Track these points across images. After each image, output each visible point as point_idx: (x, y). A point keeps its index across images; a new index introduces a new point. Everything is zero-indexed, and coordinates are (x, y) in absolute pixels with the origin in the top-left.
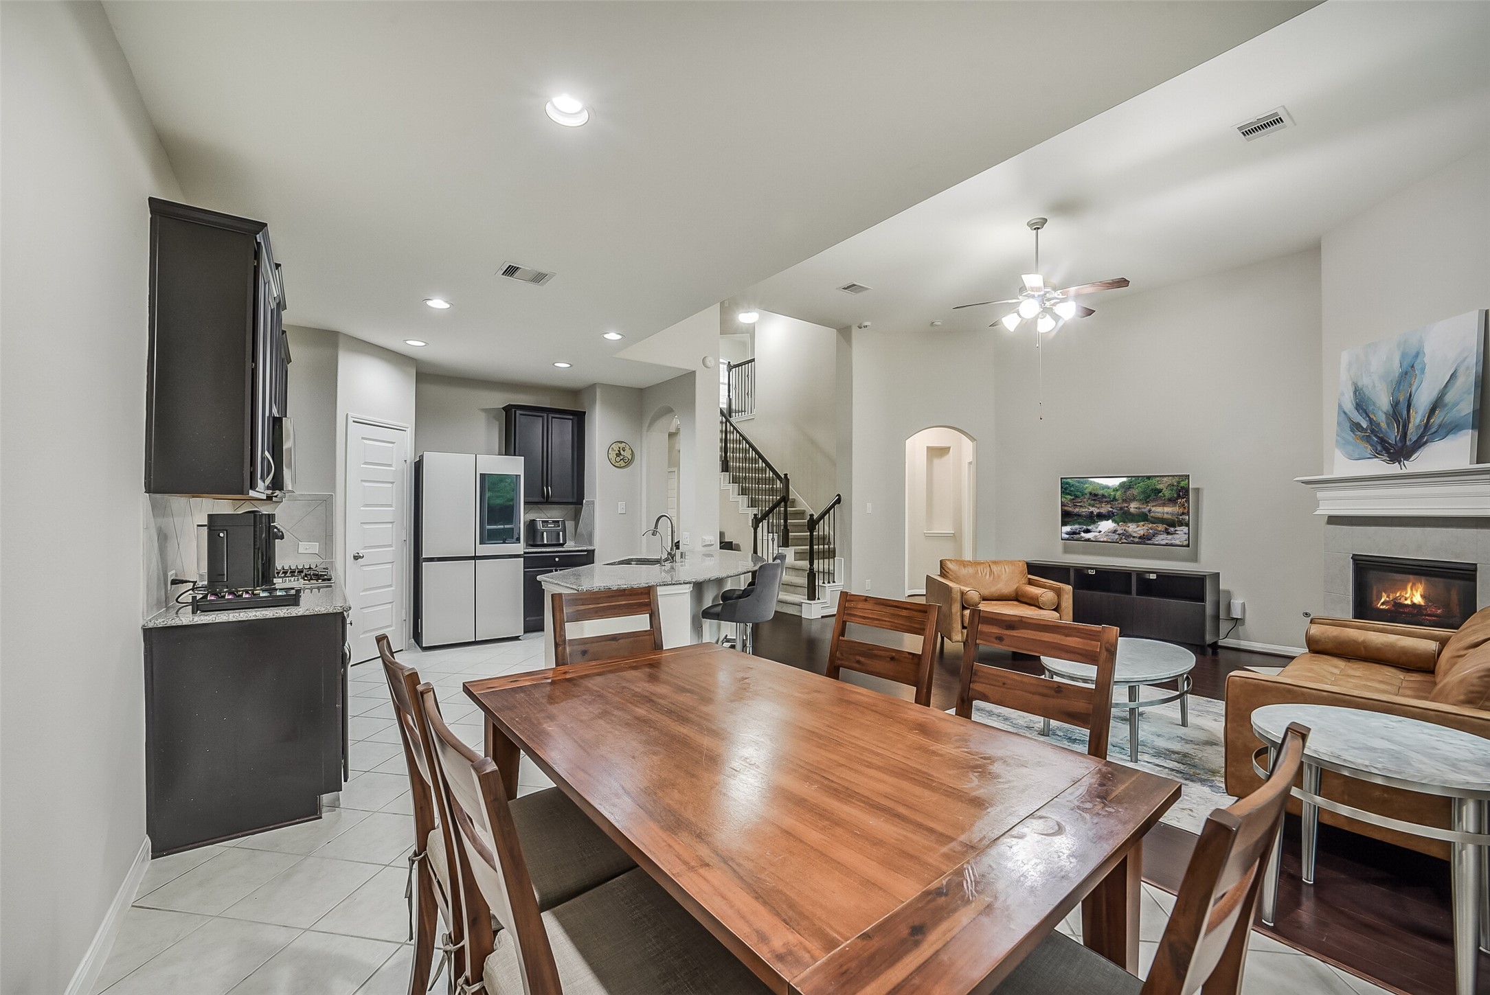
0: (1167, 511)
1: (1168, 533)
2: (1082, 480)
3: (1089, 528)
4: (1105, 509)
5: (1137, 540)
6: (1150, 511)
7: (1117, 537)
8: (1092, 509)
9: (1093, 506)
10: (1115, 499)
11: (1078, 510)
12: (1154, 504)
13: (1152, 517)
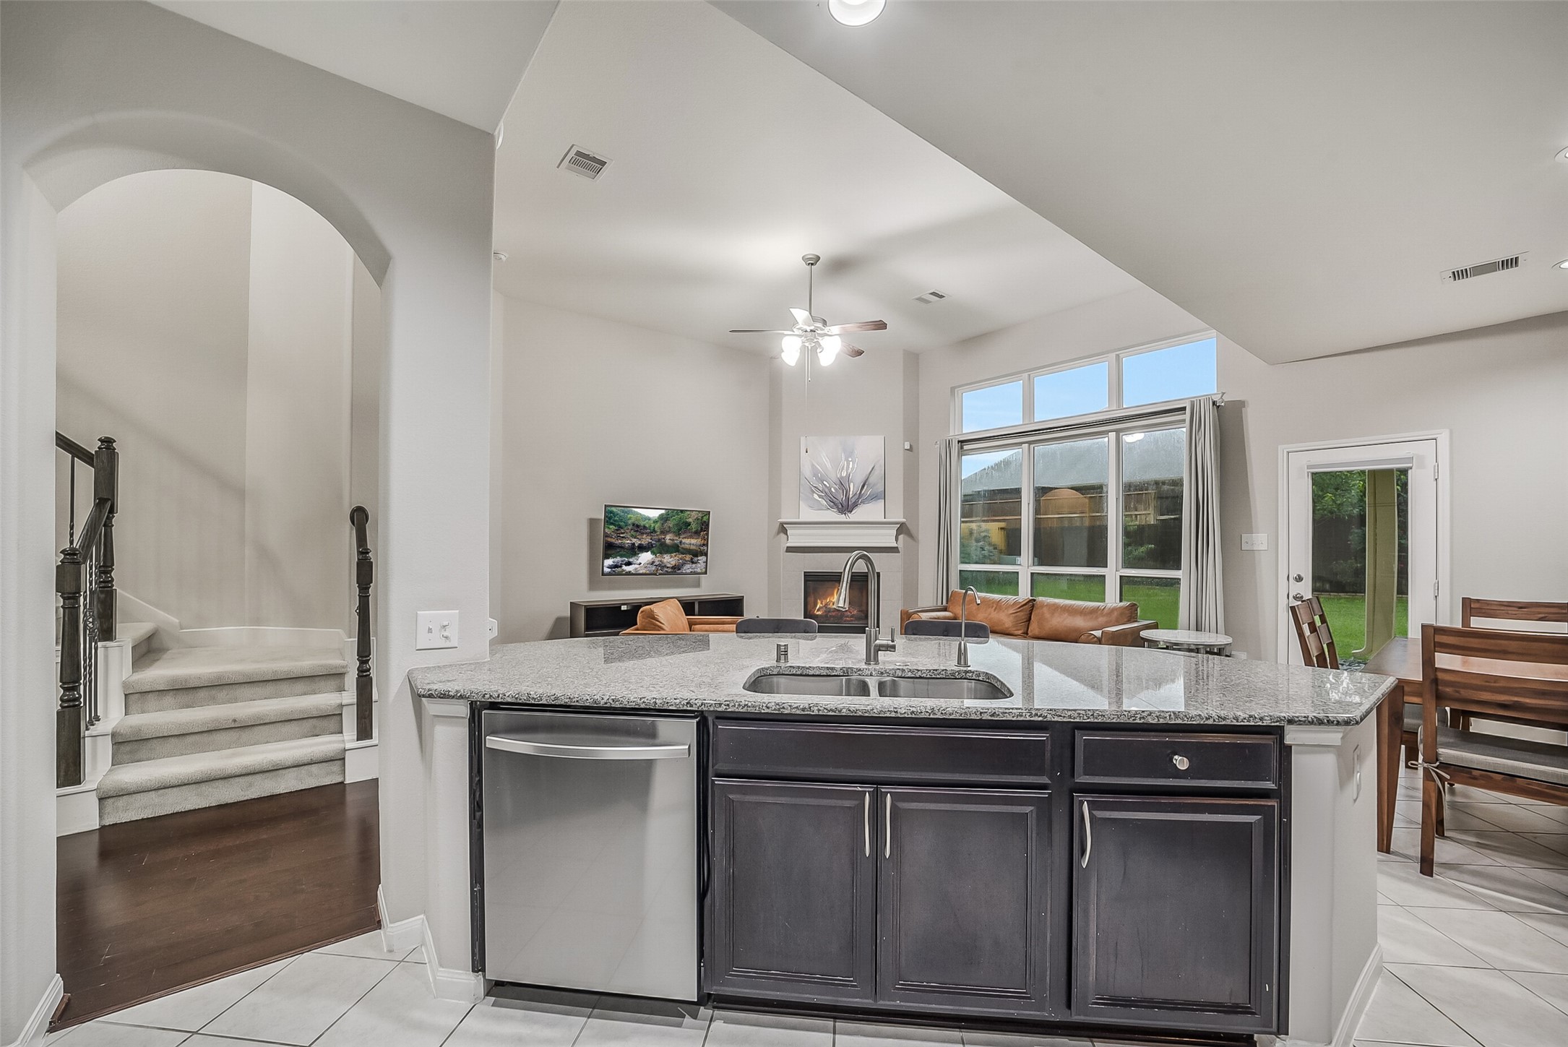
0: (691, 542)
1: (693, 563)
2: (626, 509)
3: (631, 560)
4: (646, 540)
5: (670, 570)
6: (681, 542)
7: (654, 568)
8: (634, 540)
9: (635, 538)
10: (654, 531)
11: (620, 541)
12: (684, 536)
13: (682, 548)
